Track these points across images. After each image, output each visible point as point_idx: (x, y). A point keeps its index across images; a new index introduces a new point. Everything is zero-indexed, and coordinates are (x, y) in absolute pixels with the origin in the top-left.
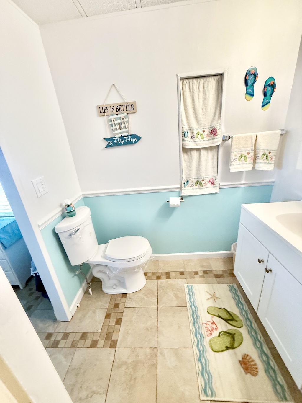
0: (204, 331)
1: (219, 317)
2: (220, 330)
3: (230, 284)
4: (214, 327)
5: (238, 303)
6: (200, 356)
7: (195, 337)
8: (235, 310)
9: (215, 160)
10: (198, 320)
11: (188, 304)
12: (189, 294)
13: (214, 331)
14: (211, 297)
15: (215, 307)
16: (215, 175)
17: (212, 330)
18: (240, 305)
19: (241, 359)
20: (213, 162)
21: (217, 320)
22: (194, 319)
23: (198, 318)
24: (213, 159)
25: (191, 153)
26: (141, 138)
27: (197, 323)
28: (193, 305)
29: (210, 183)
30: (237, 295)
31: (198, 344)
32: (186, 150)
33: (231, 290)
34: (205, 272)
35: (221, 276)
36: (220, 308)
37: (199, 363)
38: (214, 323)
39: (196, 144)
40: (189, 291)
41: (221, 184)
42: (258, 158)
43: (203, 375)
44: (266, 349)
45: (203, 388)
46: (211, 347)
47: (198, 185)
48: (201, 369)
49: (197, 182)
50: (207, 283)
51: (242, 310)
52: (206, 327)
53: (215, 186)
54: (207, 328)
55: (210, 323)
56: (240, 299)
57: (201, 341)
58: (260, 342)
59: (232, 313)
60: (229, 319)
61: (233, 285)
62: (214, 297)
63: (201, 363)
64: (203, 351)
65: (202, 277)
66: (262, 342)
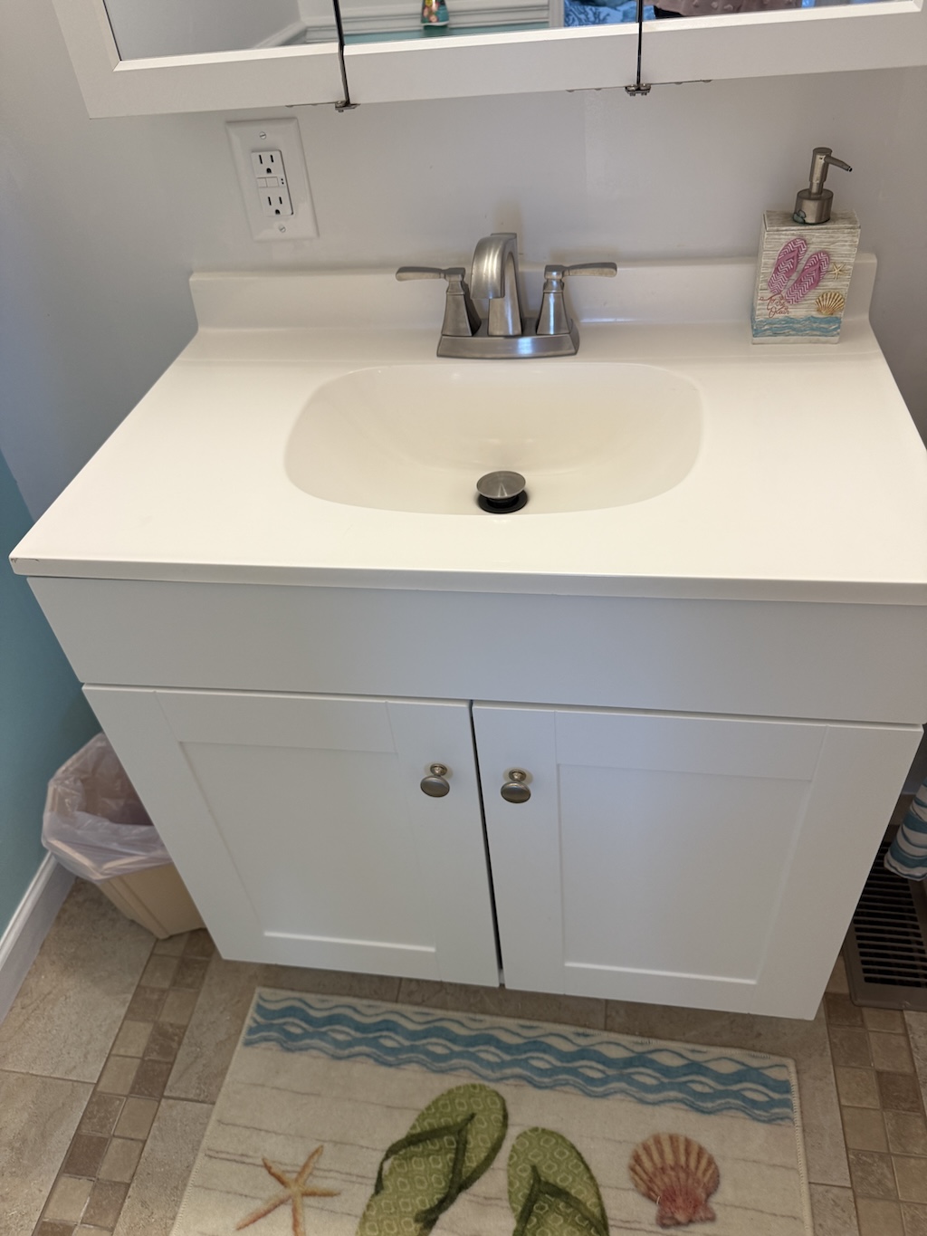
3: (248, 1022)
5: (374, 1043)
8: (412, 1092)
14: (284, 1214)
15: (365, 1218)
18: (389, 1043)
19: (653, 1209)
30: (332, 1020)
33: (289, 1042)
34: (84, 1156)
36: (379, 1186)
51: (417, 1048)
56: (357, 1017)
59: (422, 1117)
60: (451, 1156)
61: (259, 1008)
62: (294, 1189)
65: (110, 1197)
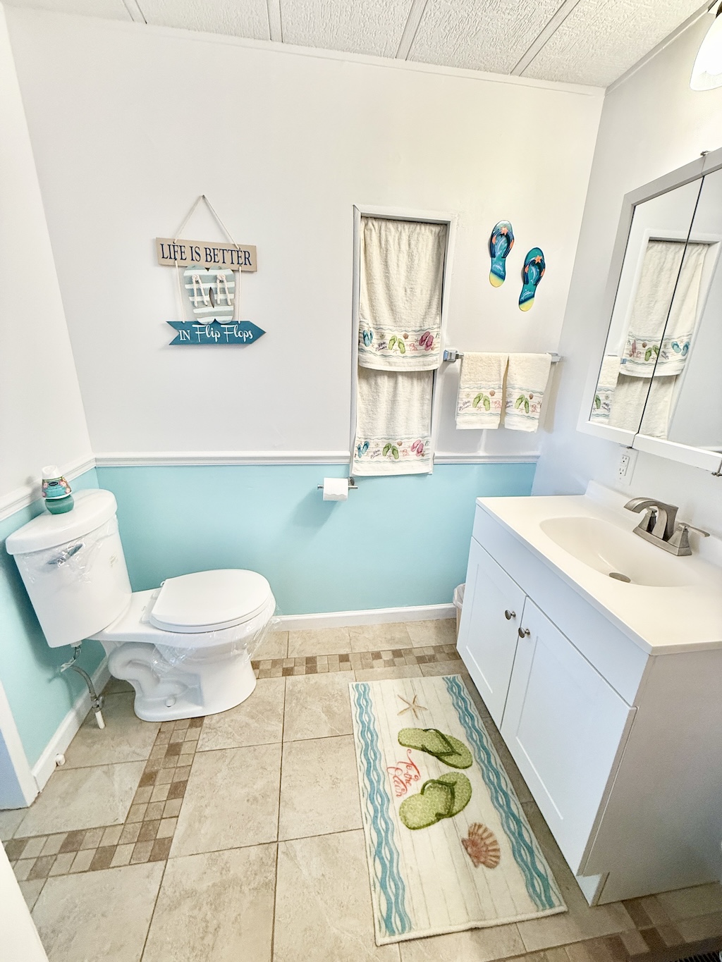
0: (390, 787)
1: (424, 749)
2: (425, 778)
3: (449, 676)
4: (413, 772)
5: (464, 715)
6: (380, 844)
7: (369, 801)
8: (457, 732)
9: (427, 402)
10: (377, 762)
11: (357, 729)
12: (360, 705)
13: (412, 781)
14: (407, 706)
15: (416, 729)
16: (426, 434)
17: (408, 781)
18: (467, 719)
19: (466, 836)
20: (422, 405)
21: (418, 756)
22: (368, 760)
23: (378, 756)
24: (422, 398)
25: (376, 380)
26: (264, 332)
27: (375, 769)
28: (366, 729)
29: (415, 452)
30: (463, 699)
31: (376, 817)
32: (366, 373)
33: (450, 689)
34: (397, 653)
35: (432, 659)
36: (426, 730)
37: (377, 860)
38: (413, 764)
39: (389, 362)
40: (359, 699)
41: (436, 455)
42: (510, 404)
43: (383, 886)
44: (516, 807)
45: (385, 915)
46: (405, 819)
47: (388, 454)
48: (379, 875)
49: (388, 447)
50: (401, 676)
51: (471, 729)
52: (395, 776)
53: (425, 458)
54: (396, 779)
55: (403, 767)
56: (469, 707)
57: (382, 811)
58: (505, 794)
59: (451, 737)
60: (445, 751)
61: (454, 678)
62: (414, 707)
63: (381, 859)
64: (386, 832)
65: (391, 663)
66: (509, 792)
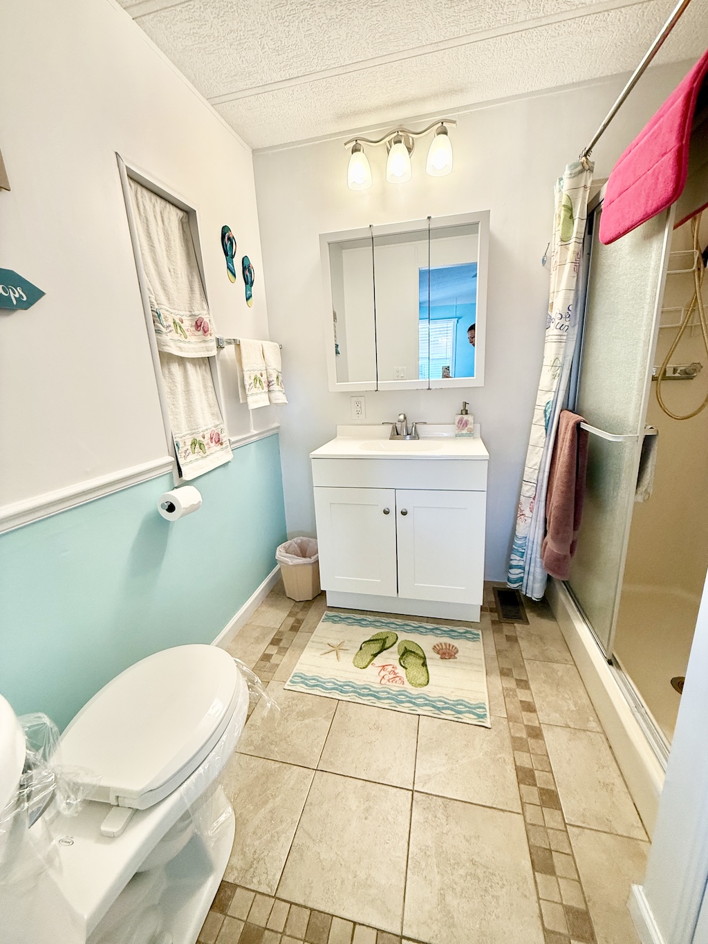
0: (395, 687)
1: (375, 655)
2: (397, 664)
3: (323, 617)
4: (390, 668)
5: (359, 623)
6: (434, 707)
7: (402, 705)
8: (371, 632)
10: (372, 689)
12: (314, 686)
13: (396, 671)
14: (334, 653)
15: (357, 654)
16: (218, 423)
17: (395, 674)
18: (364, 623)
19: (439, 656)
21: (379, 660)
22: (368, 695)
23: (368, 687)
26: (43, 294)
27: (378, 692)
28: (340, 688)
29: (214, 442)
31: (414, 703)
33: (335, 622)
34: (275, 642)
35: (299, 622)
36: (361, 649)
37: (443, 711)
38: (384, 666)
40: (307, 685)
42: (273, 383)
43: (460, 712)
45: (476, 717)
46: (421, 685)
47: (196, 451)
48: (453, 713)
49: (194, 443)
50: (303, 648)
51: (371, 624)
52: (389, 680)
53: (224, 446)
54: (391, 681)
55: (383, 673)
56: (355, 618)
57: (412, 698)
58: (420, 627)
59: (373, 636)
60: (381, 644)
61: (326, 615)
62: (337, 649)
63: (444, 708)
64: (427, 700)
